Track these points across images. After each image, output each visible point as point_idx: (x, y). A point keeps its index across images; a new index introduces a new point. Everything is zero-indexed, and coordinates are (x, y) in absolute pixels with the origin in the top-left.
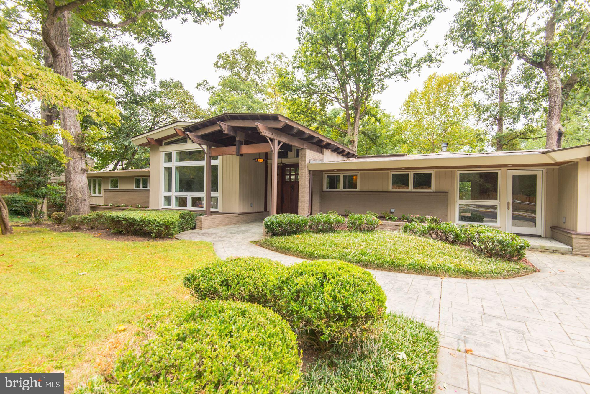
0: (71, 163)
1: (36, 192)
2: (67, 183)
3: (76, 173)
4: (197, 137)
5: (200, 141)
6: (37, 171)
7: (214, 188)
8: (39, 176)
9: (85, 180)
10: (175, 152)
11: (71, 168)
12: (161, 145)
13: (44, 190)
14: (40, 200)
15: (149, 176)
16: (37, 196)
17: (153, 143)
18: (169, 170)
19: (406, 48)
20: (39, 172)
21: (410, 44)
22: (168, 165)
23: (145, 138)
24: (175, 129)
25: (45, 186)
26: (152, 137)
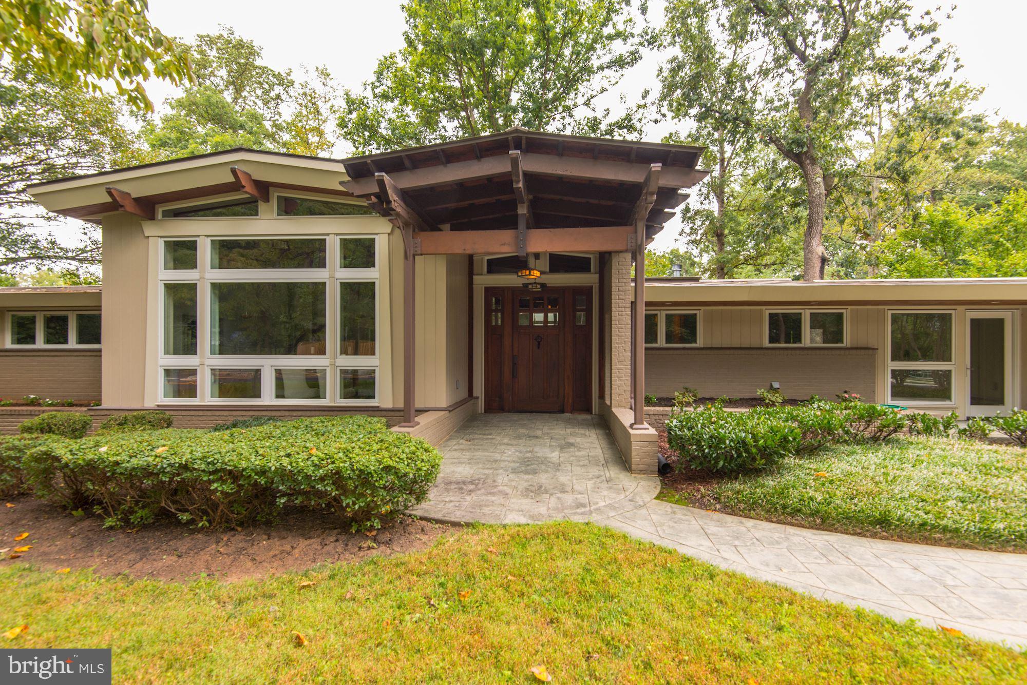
10: (208, 240)
12: (152, 217)
17: (130, 207)
18: (183, 292)
19: (589, 100)
21: (594, 93)
22: (181, 276)
23: (103, 191)
24: (234, 172)
26: (124, 188)
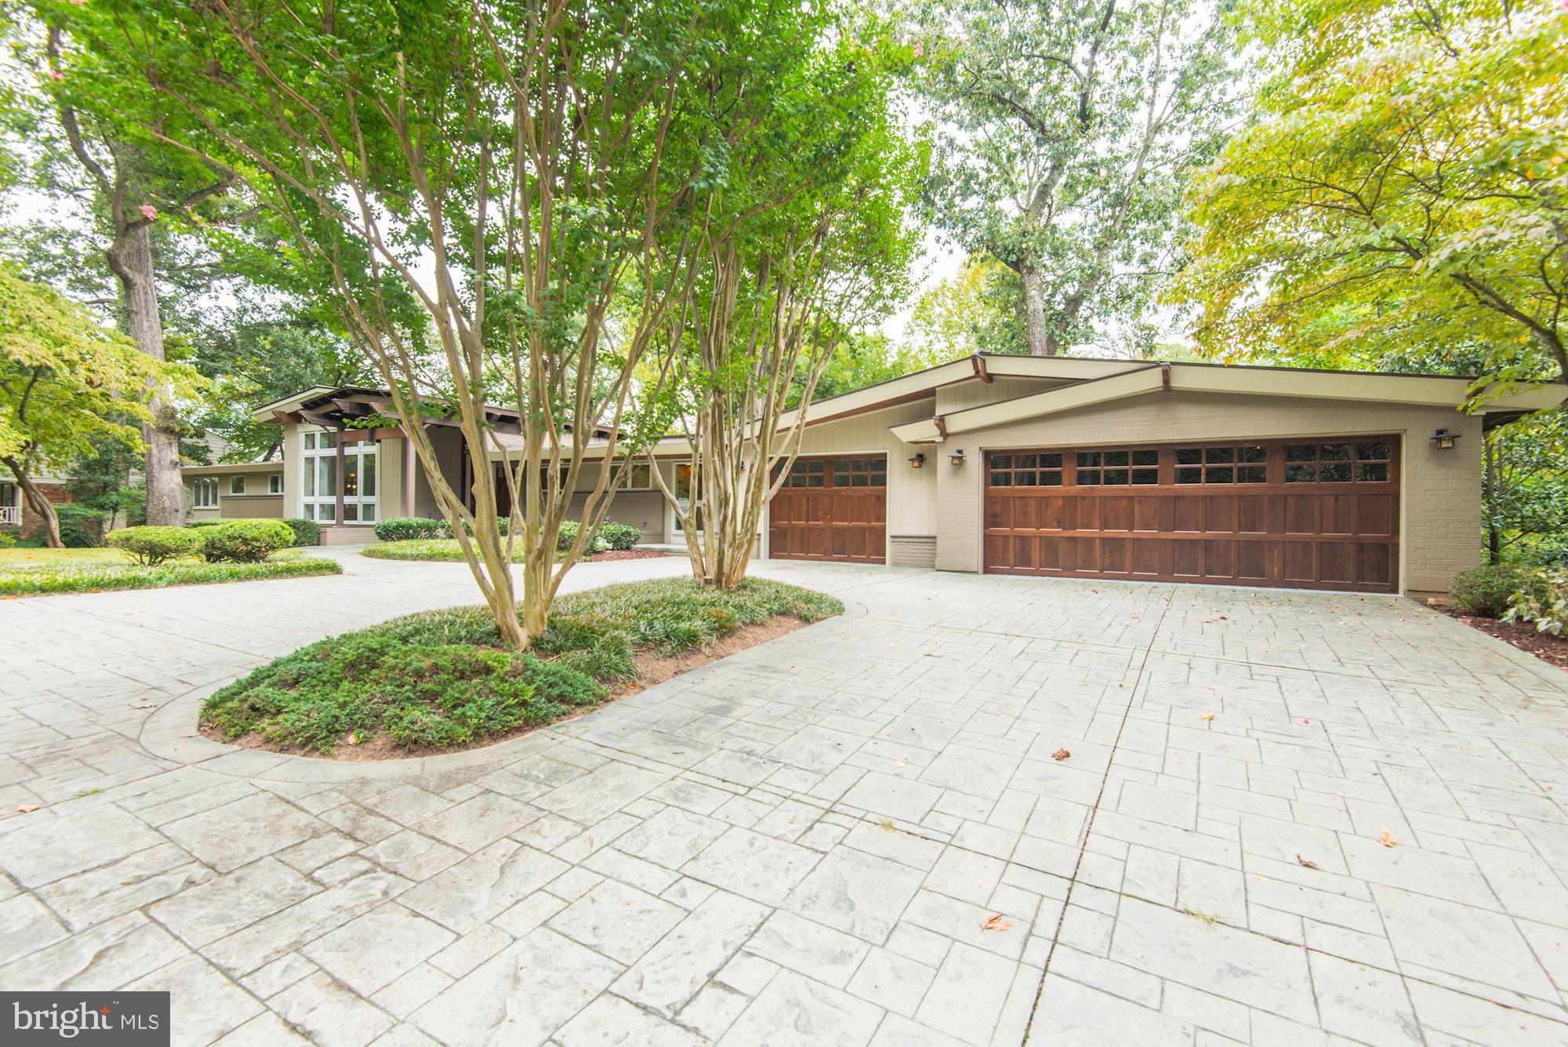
0: (155, 451)
1: (102, 499)
2: (148, 484)
3: (162, 468)
4: (319, 416)
5: (325, 421)
6: (104, 465)
7: (369, 490)
8: (107, 473)
9: (179, 480)
10: (318, 433)
11: (155, 460)
12: (297, 423)
13: (114, 497)
14: (109, 515)
15: (282, 472)
16: (101, 507)
17: (285, 419)
18: (310, 461)
20: (106, 467)
22: (310, 453)
23: (271, 412)
25: (116, 490)
26: (281, 410)
